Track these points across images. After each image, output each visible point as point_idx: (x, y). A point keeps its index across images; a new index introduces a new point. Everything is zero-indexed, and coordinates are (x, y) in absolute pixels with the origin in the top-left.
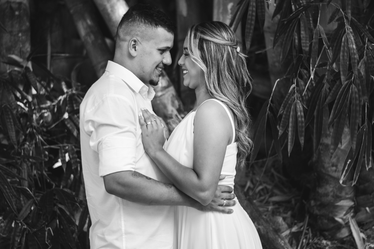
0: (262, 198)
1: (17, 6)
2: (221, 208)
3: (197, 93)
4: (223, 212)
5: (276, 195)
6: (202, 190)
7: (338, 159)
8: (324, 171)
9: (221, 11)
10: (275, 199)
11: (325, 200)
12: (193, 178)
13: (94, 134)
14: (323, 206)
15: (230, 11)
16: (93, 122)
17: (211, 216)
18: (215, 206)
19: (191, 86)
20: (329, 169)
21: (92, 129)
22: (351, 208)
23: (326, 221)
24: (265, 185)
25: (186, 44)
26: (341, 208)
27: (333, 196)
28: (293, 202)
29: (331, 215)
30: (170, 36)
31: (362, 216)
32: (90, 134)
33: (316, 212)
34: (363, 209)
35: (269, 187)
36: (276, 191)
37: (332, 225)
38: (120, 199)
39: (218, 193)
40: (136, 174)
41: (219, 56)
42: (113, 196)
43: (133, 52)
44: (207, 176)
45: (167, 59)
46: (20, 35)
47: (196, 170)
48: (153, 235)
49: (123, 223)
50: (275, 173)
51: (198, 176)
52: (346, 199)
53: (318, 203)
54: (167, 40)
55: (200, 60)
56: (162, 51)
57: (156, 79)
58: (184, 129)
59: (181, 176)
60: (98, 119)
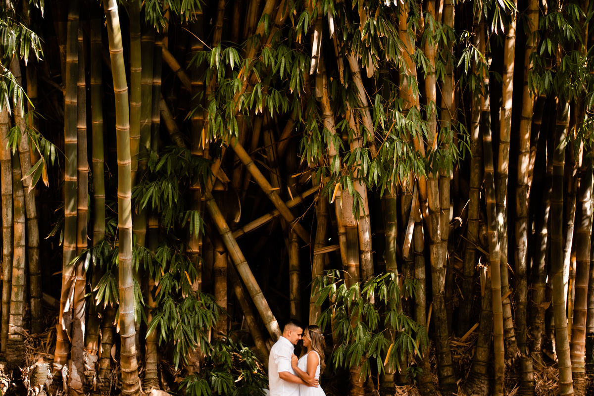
1: (224, 309)
3: (308, 348)
4: (315, 387)
6: (310, 379)
8: (353, 384)
9: (313, 315)
12: (307, 375)
13: (277, 359)
16: (277, 355)
17: (311, 388)
18: (313, 385)
19: (306, 346)
25: (306, 333)
32: (275, 359)
38: (283, 380)
39: (315, 381)
40: (289, 373)
41: (316, 337)
42: (281, 380)
43: (289, 334)
44: (311, 375)
45: (300, 338)
46: (224, 322)
47: (308, 373)
48: (293, 394)
49: (283, 389)
51: (309, 374)
54: (300, 332)
55: (309, 338)
56: (299, 335)
57: (296, 344)
58: (304, 360)
59: (302, 374)
60: (279, 354)
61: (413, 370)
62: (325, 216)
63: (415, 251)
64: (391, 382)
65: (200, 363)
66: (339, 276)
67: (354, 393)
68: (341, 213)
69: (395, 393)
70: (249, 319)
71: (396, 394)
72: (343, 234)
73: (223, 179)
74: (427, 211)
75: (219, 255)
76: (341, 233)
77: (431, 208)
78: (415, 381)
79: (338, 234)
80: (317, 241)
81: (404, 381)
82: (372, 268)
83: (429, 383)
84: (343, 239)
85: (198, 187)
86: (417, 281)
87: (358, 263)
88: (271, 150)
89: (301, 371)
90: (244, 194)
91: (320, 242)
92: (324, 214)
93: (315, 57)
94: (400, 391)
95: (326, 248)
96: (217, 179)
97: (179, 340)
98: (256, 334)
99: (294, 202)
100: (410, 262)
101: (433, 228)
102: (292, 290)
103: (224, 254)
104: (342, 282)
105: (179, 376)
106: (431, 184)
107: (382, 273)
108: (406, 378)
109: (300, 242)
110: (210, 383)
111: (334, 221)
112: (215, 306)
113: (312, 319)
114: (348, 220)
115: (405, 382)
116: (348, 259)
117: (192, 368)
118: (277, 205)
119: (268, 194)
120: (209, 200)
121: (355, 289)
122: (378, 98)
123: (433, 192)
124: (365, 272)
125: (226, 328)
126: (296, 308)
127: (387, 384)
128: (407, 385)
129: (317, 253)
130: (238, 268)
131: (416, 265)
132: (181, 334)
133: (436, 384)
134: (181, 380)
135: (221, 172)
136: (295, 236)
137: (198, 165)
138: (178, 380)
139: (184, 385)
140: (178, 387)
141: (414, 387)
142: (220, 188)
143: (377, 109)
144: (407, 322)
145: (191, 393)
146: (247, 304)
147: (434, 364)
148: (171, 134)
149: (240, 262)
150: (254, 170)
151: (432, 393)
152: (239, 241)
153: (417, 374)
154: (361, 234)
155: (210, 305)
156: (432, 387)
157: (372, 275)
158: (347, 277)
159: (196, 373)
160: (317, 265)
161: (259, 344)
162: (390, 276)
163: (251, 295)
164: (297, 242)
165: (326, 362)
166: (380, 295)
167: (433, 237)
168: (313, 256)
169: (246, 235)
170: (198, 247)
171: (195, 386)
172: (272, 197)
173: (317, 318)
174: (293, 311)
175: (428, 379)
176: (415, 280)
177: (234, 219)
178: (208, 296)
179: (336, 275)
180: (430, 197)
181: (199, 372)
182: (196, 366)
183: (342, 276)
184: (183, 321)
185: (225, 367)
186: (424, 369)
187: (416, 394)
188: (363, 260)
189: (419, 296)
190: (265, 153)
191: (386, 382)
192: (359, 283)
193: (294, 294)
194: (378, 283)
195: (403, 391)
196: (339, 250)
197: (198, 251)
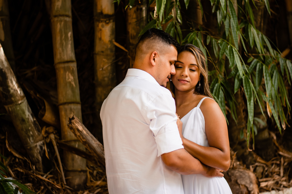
15: (70, 38)
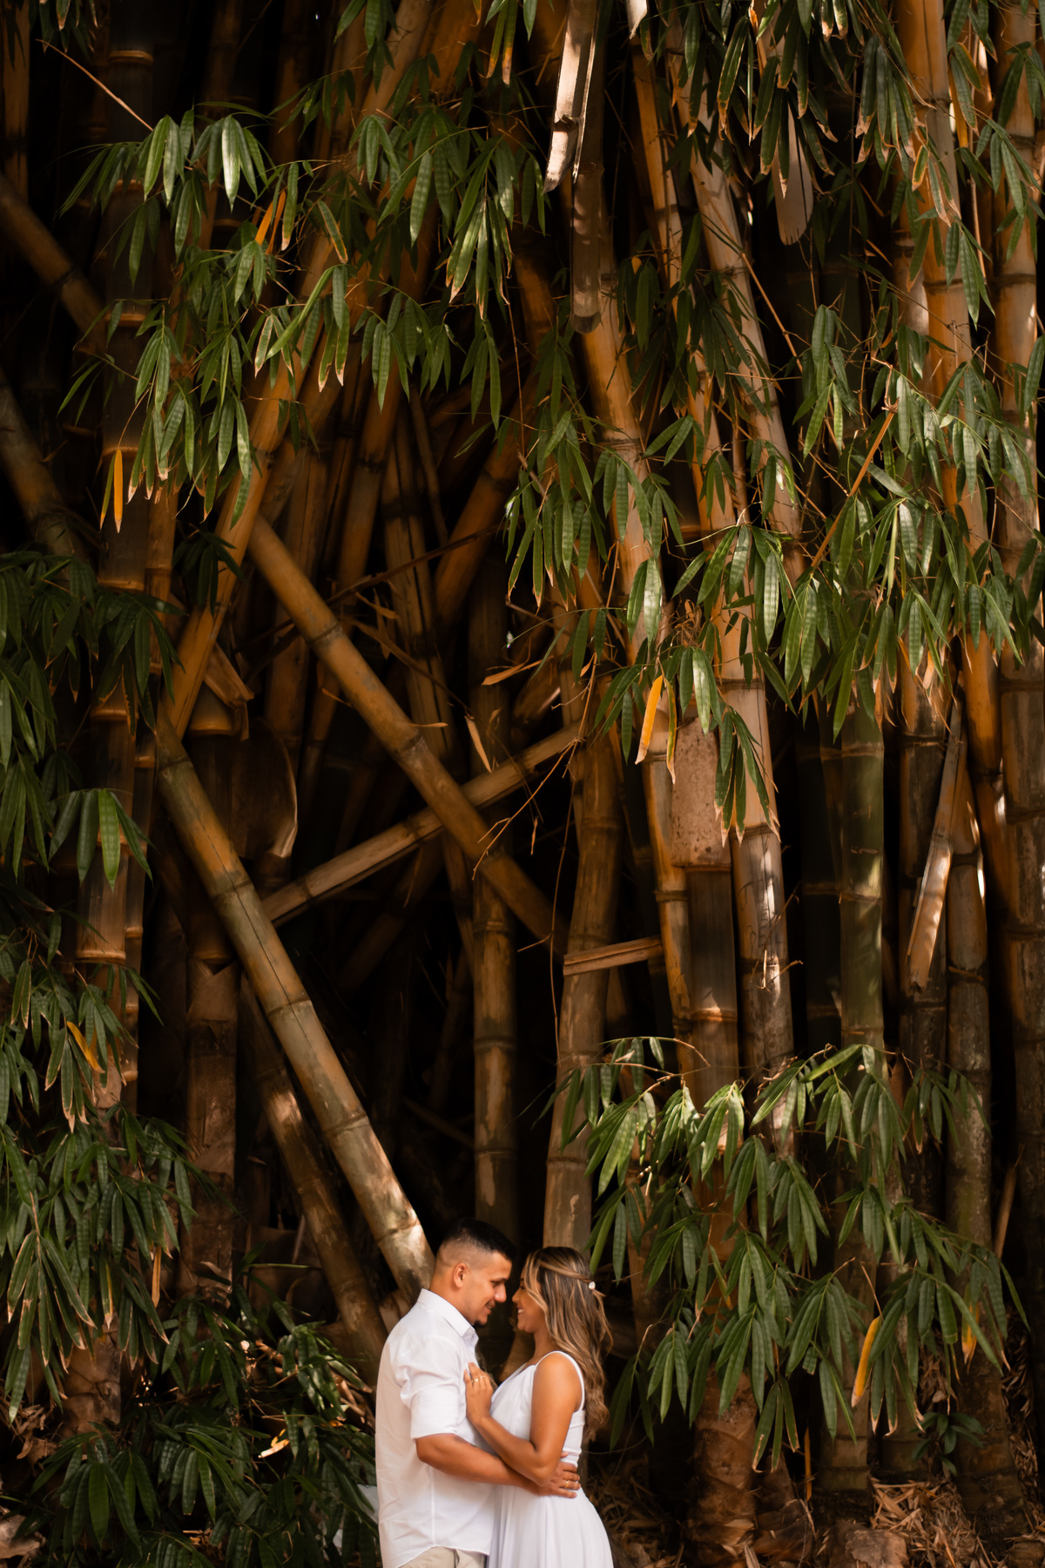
0: (613, 1522)
1: (218, 1179)
2: (562, 1490)
3: (537, 1338)
4: (565, 1495)
5: (636, 1519)
6: (539, 1464)
7: (733, 1454)
8: (710, 1474)
9: (558, 1207)
10: (632, 1523)
11: (709, 1518)
12: (529, 1450)
13: (408, 1385)
14: (706, 1527)
16: (409, 1368)
17: (548, 1502)
18: (554, 1487)
19: (527, 1329)
20: (718, 1470)
21: (407, 1378)
22: (749, 1532)
23: (709, 1551)
24: (617, 1503)
25: (524, 1276)
26: (734, 1531)
27: (722, 1513)
28: (663, 1529)
29: (717, 1542)
30: (507, 1264)
31: (764, 1544)
32: (400, 1385)
33: (696, 1537)
34: (765, 1532)
35: (624, 1506)
36: (635, 1513)
37: (718, 1558)
38: (431, 1468)
39: (559, 1471)
40: (458, 1439)
41: (565, 1292)
42: (425, 1465)
43: (458, 1281)
44: (547, 1449)
45: (501, 1295)
46: (220, 1228)
47: (533, 1441)
49: (433, 1503)
50: (636, 1485)
51: (536, 1448)
52: (742, 1517)
53: (699, 1523)
54: (503, 1270)
55: (539, 1296)
56: (496, 1283)
57: (484, 1320)
58: (519, 1387)
59: (511, 1447)
60: (418, 1365)
61: (942, 1427)
62: (609, 832)
63: (949, 962)
64: (857, 1471)
65: (121, 1384)
66: (660, 1058)
67: (713, 1510)
68: (670, 818)
69: (873, 1514)
70: (318, 1219)
71: (878, 1515)
72: (675, 896)
73: (227, 687)
74: (1001, 807)
75: (207, 973)
76: (668, 893)
77: (1016, 798)
78: (949, 1468)
79: (658, 899)
80: (577, 927)
81: (908, 1466)
82: (787, 1027)
83: (1003, 1472)
84: (674, 916)
85: (123, 712)
86: (963, 1078)
87: (732, 1009)
88: (412, 591)
89: (506, 1433)
90: (313, 755)
91: (590, 932)
92: (606, 826)
93: (566, 125)
94: (890, 1504)
95: (612, 950)
96: (204, 688)
97: (27, 1302)
98: (343, 1276)
99: (495, 782)
100: (932, 1005)
101: (1023, 874)
102: (485, 1111)
103: (226, 972)
104: (675, 1085)
105: (37, 1433)
106: (1015, 704)
107: (829, 1047)
108: (914, 1456)
109: (518, 932)
110: (154, 1468)
111: (644, 850)
112: (179, 1167)
113: (554, 1221)
114: (694, 844)
115: (910, 1468)
116: (694, 993)
117: (90, 1405)
118: (428, 792)
119: (396, 752)
120: (171, 764)
121: (726, 1106)
122: (823, 320)
123: (1025, 735)
124: (761, 1045)
125: (228, 1250)
126: (498, 1178)
127: (841, 1478)
128: (916, 1480)
129: (576, 969)
130: (278, 1024)
131: (954, 1016)
132: (34, 1279)
133: (1028, 1478)
134: (44, 1449)
135: (221, 663)
136: (496, 910)
137: (116, 620)
138: (32, 1452)
139: (53, 1471)
140: (32, 1480)
141: (943, 1488)
142: (214, 723)
143: (818, 365)
144: (925, 1236)
145: (72, 1508)
146: (312, 1161)
147: (1022, 1400)
148: (31, 514)
149: (284, 1002)
150: (345, 660)
151: (1013, 1513)
152: (287, 931)
153: (958, 1436)
154: (746, 897)
155: (158, 1162)
156: (1015, 1489)
157: (789, 1054)
158: (690, 1061)
159: (108, 1424)
160: (578, 1017)
161: (353, 1312)
162: (858, 1058)
163: (326, 1126)
164: (507, 935)
165: (608, 1397)
166: (824, 1126)
167: (1022, 910)
168: (560, 980)
169: (315, 907)
170: (120, 942)
171: (87, 1480)
172: (410, 762)
173: (573, 1218)
174: (488, 1188)
175: (1000, 1459)
176: (953, 1077)
177: (272, 845)
178: (154, 1128)
179: (648, 1057)
180: (1012, 753)
181: (116, 1420)
182: (106, 1397)
183: (673, 1063)
184: (49, 1224)
185: (218, 1401)
186: (984, 1419)
187: (952, 1515)
188: (753, 997)
189: (964, 1138)
190: (388, 600)
191: (838, 1470)
192: (739, 1084)
193: (492, 1126)
194: (817, 1083)
195: (904, 1506)
196: (661, 959)
197: (122, 955)
